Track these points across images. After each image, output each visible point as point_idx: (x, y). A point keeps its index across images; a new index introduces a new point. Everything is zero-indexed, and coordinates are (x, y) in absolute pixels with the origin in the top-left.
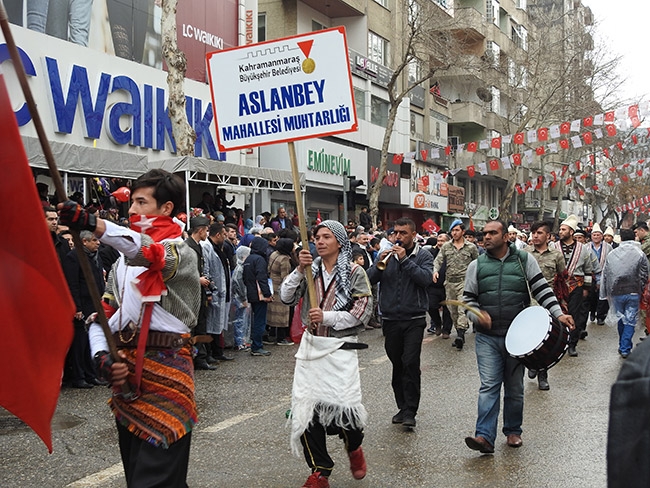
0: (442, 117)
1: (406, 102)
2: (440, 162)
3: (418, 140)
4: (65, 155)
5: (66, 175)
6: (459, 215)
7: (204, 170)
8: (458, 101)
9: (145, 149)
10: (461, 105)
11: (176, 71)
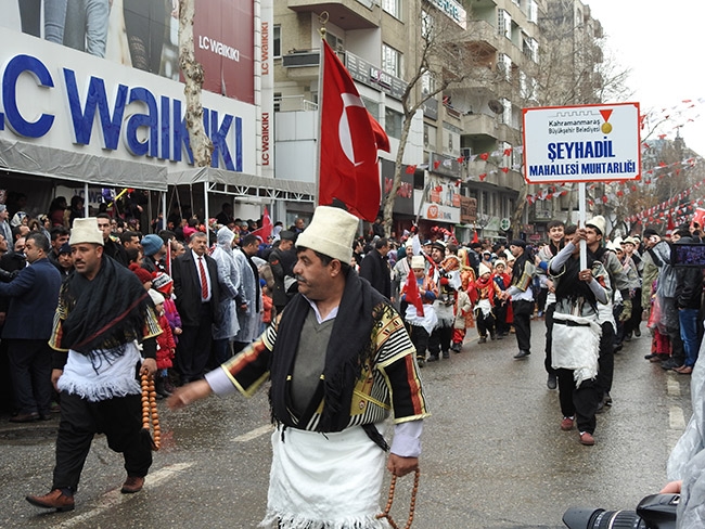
0: (455, 129)
1: (420, 113)
2: (453, 174)
3: (431, 151)
4: (85, 166)
5: (87, 186)
6: (471, 226)
7: (222, 181)
8: (470, 113)
9: (162, 160)
10: (473, 117)
11: (193, 83)
